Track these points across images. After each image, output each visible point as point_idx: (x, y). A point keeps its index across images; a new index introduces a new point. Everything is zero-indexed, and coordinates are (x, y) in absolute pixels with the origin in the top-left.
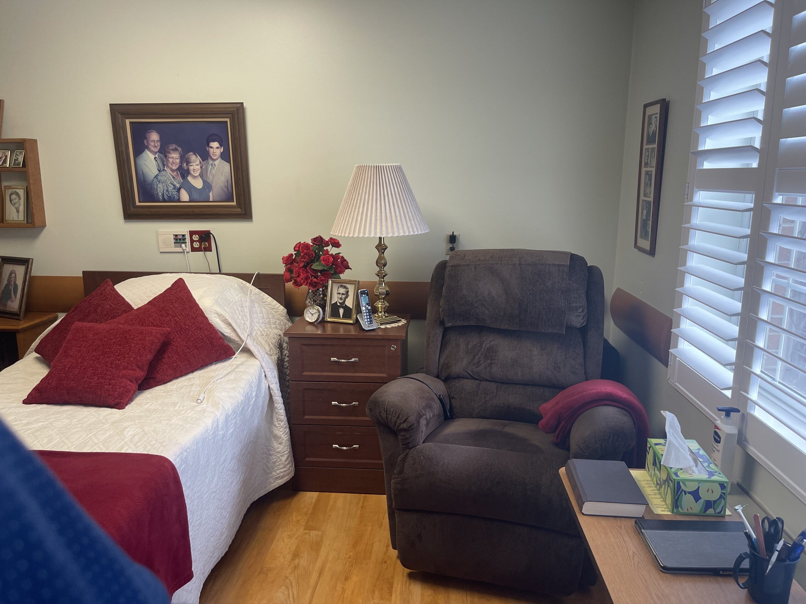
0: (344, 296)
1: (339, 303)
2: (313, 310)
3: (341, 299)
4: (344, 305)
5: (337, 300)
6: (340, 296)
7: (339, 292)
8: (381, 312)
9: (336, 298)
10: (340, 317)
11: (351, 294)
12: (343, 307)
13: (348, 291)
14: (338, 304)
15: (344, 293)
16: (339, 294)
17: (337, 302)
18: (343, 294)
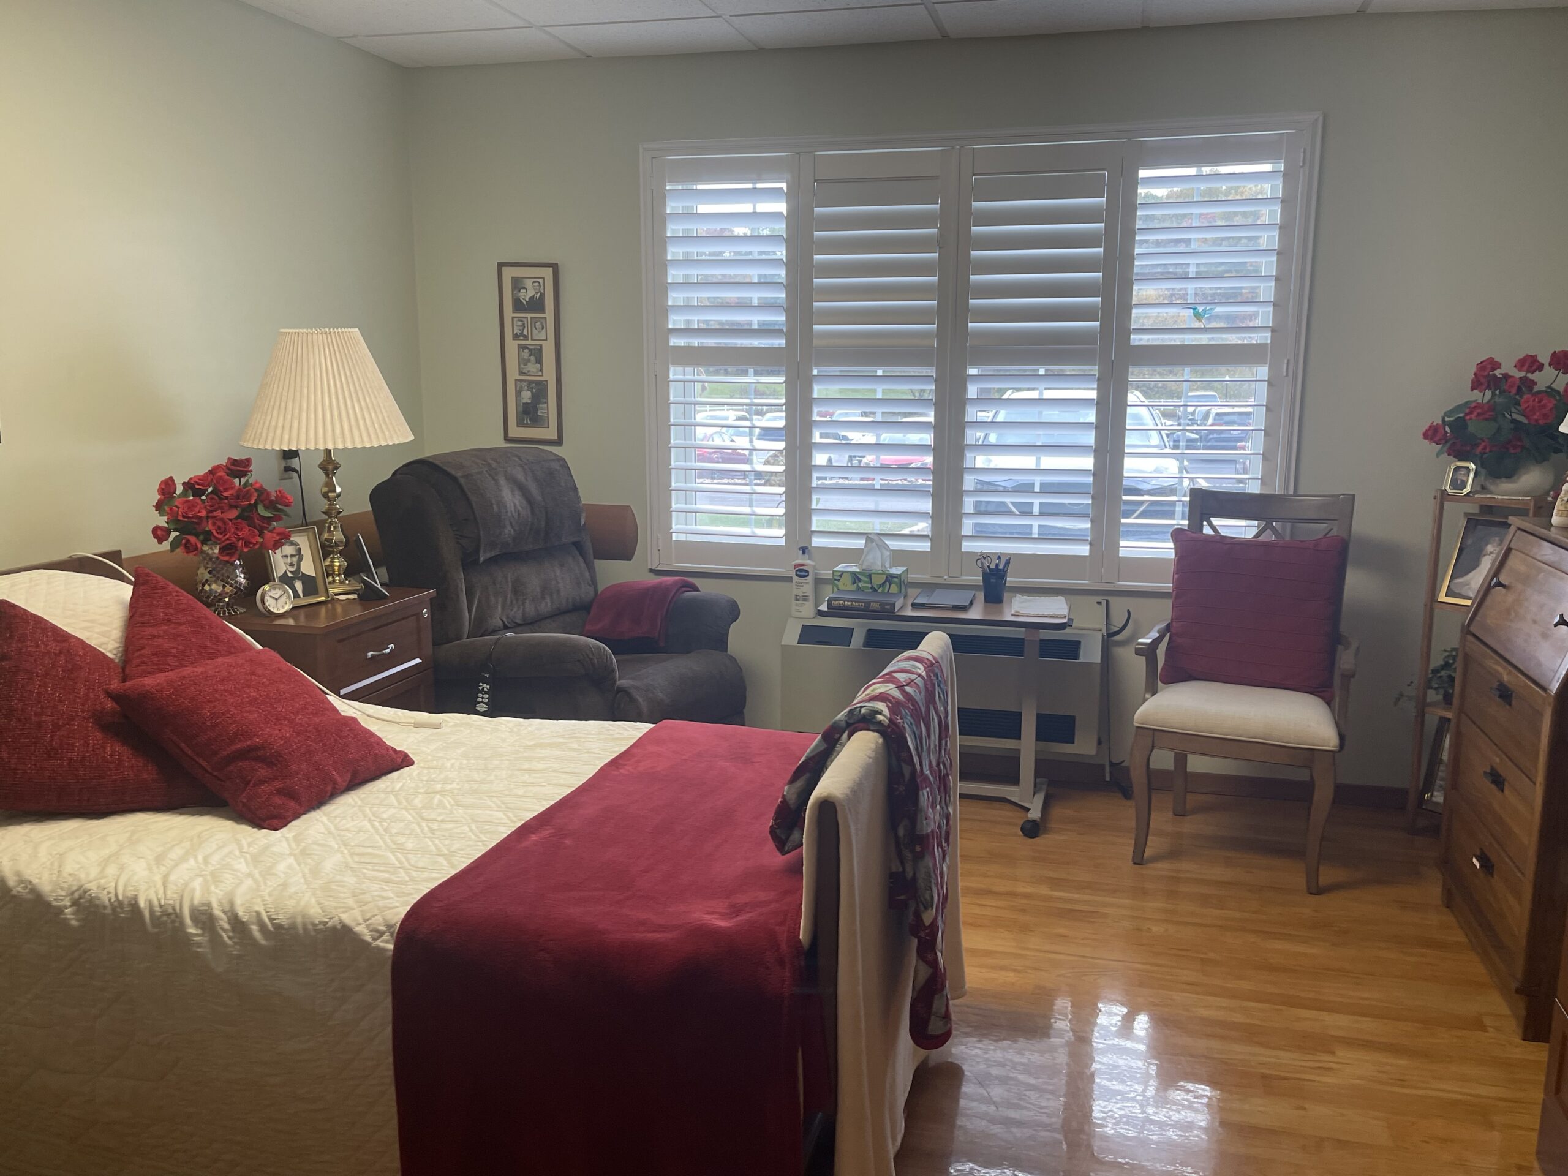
0: (295, 559)
1: (291, 572)
2: (275, 592)
3: (292, 564)
4: (300, 574)
5: (285, 569)
6: (289, 560)
7: (284, 554)
8: (339, 575)
9: (283, 565)
10: (299, 597)
11: (306, 552)
12: (299, 579)
13: (300, 549)
14: (290, 575)
15: (294, 553)
16: (286, 556)
17: (286, 572)
18: (292, 556)
